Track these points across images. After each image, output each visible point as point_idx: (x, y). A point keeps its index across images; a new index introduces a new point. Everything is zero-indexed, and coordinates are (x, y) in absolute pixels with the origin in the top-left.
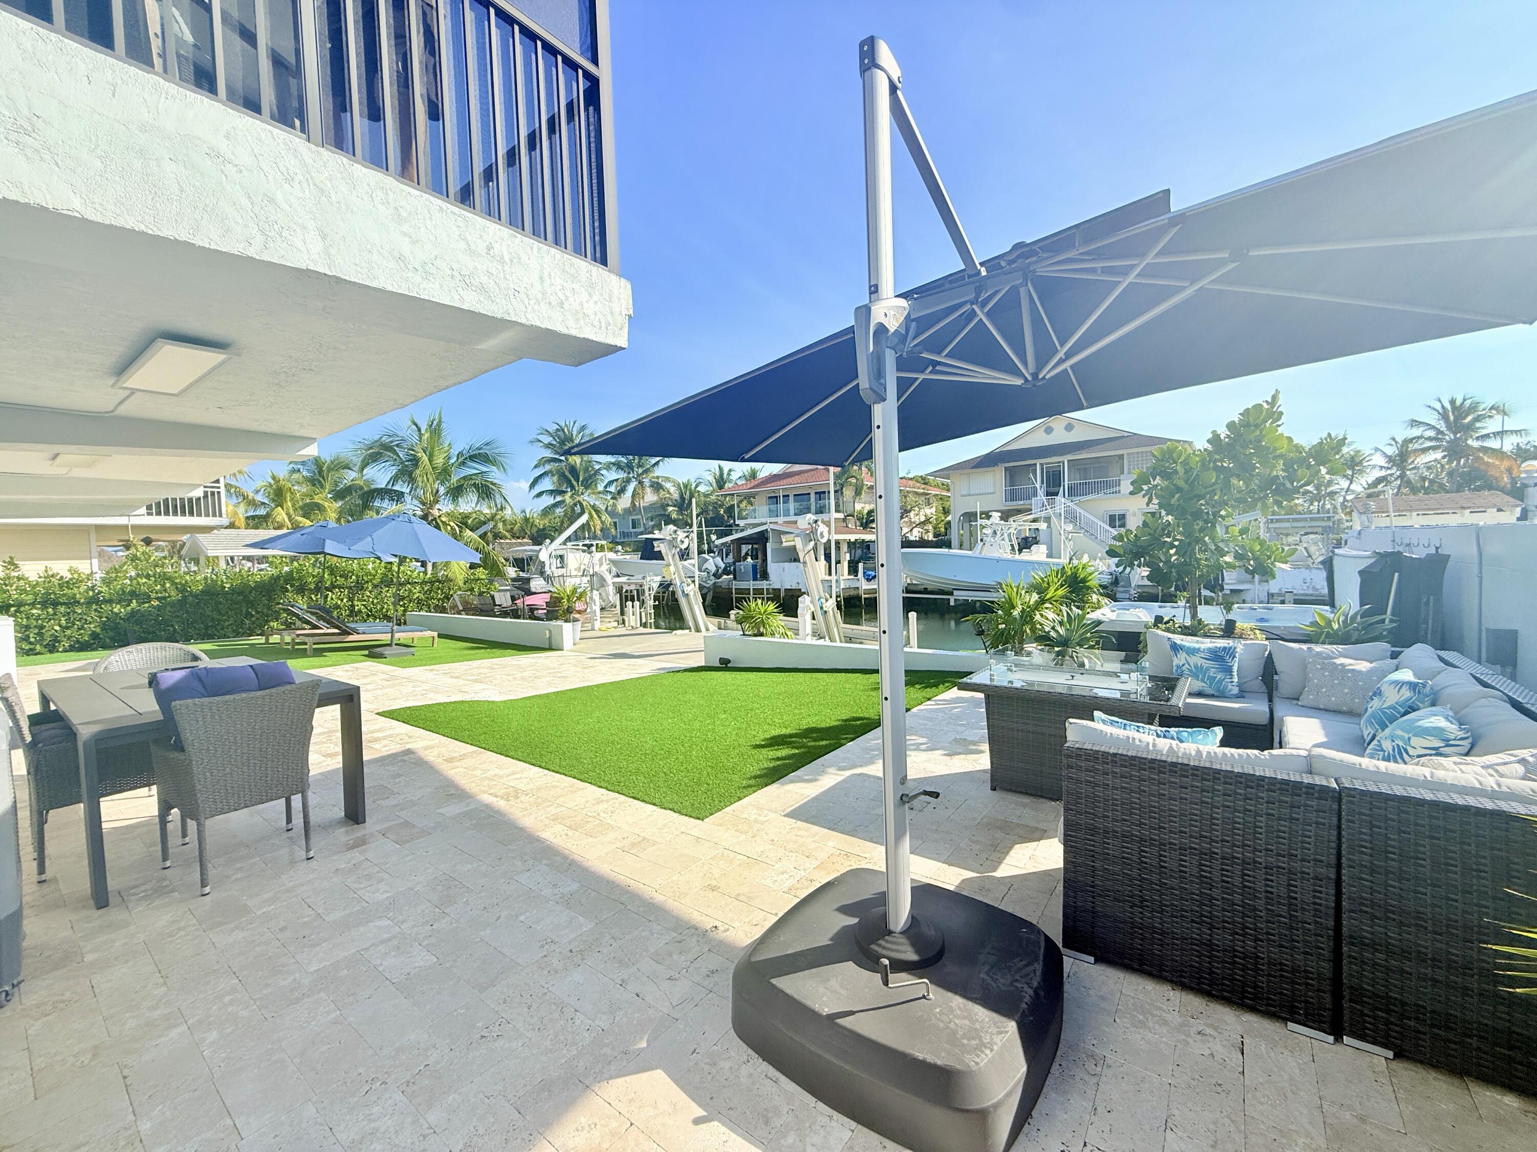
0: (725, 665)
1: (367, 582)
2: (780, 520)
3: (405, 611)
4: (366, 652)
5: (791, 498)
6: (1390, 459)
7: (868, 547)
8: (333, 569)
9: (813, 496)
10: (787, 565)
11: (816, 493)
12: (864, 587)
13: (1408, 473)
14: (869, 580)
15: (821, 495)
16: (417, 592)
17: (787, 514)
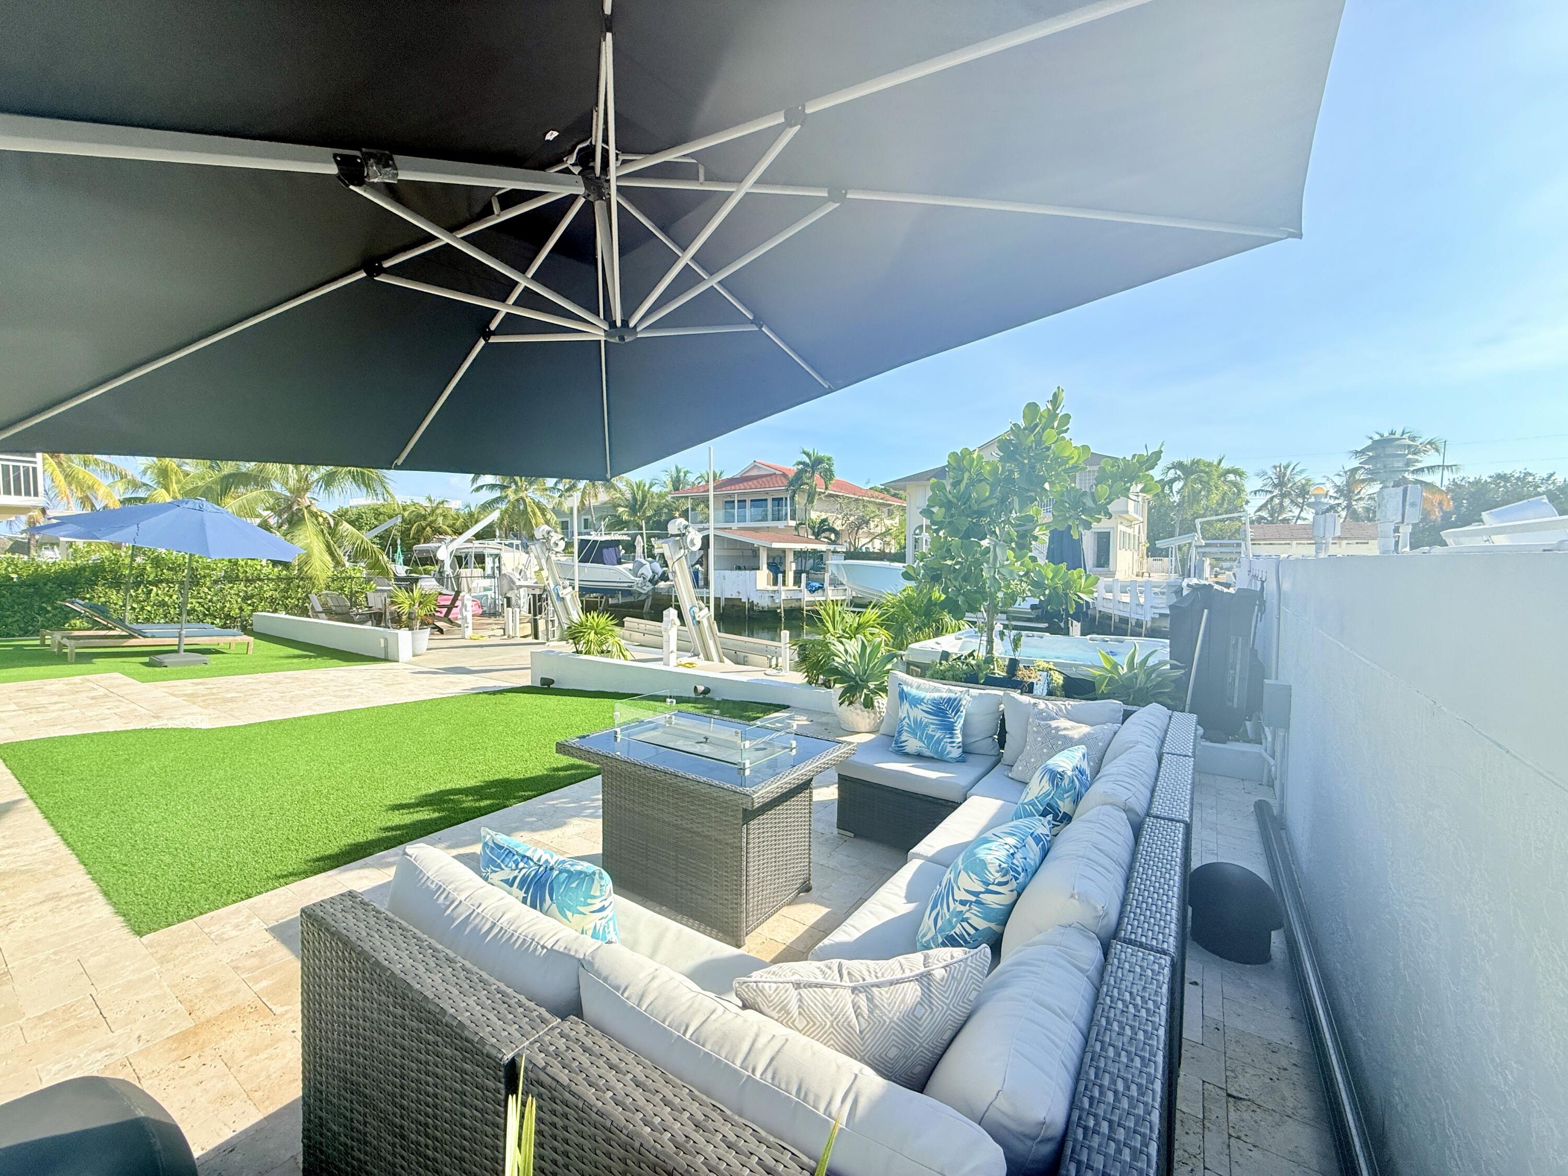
0: (546, 687)
1: (204, 577)
2: (735, 525)
3: (253, 611)
4: (146, 659)
5: (748, 504)
6: (1339, 490)
7: (821, 557)
8: (158, 561)
9: (770, 503)
10: (727, 573)
11: (773, 499)
12: (807, 599)
13: (1354, 503)
14: (812, 591)
15: (778, 501)
16: (269, 590)
17: (742, 519)
